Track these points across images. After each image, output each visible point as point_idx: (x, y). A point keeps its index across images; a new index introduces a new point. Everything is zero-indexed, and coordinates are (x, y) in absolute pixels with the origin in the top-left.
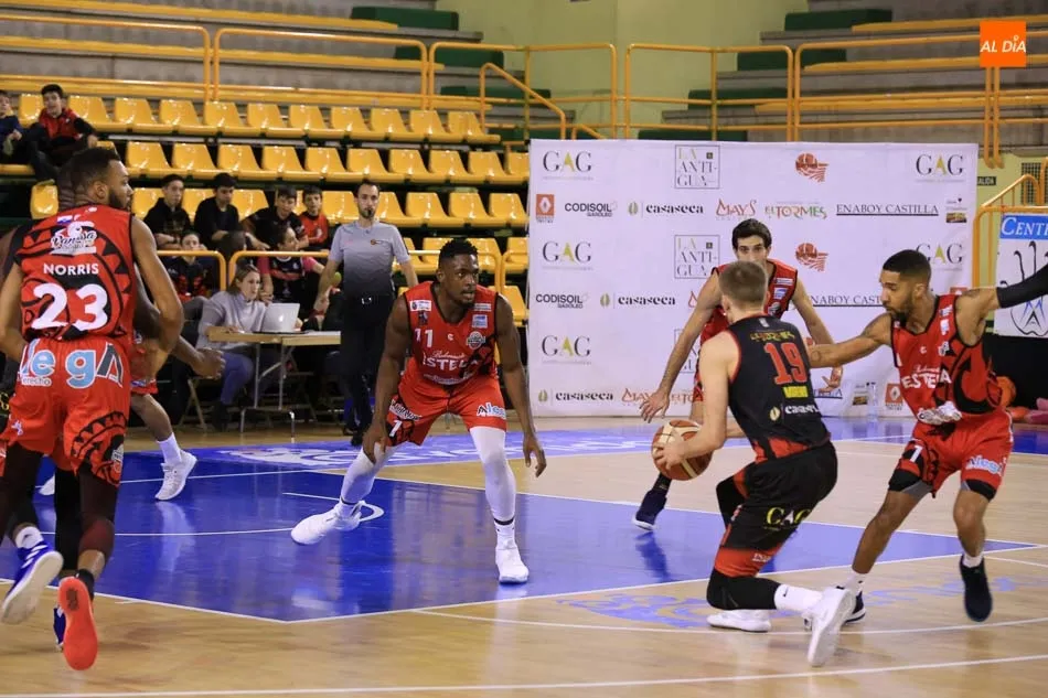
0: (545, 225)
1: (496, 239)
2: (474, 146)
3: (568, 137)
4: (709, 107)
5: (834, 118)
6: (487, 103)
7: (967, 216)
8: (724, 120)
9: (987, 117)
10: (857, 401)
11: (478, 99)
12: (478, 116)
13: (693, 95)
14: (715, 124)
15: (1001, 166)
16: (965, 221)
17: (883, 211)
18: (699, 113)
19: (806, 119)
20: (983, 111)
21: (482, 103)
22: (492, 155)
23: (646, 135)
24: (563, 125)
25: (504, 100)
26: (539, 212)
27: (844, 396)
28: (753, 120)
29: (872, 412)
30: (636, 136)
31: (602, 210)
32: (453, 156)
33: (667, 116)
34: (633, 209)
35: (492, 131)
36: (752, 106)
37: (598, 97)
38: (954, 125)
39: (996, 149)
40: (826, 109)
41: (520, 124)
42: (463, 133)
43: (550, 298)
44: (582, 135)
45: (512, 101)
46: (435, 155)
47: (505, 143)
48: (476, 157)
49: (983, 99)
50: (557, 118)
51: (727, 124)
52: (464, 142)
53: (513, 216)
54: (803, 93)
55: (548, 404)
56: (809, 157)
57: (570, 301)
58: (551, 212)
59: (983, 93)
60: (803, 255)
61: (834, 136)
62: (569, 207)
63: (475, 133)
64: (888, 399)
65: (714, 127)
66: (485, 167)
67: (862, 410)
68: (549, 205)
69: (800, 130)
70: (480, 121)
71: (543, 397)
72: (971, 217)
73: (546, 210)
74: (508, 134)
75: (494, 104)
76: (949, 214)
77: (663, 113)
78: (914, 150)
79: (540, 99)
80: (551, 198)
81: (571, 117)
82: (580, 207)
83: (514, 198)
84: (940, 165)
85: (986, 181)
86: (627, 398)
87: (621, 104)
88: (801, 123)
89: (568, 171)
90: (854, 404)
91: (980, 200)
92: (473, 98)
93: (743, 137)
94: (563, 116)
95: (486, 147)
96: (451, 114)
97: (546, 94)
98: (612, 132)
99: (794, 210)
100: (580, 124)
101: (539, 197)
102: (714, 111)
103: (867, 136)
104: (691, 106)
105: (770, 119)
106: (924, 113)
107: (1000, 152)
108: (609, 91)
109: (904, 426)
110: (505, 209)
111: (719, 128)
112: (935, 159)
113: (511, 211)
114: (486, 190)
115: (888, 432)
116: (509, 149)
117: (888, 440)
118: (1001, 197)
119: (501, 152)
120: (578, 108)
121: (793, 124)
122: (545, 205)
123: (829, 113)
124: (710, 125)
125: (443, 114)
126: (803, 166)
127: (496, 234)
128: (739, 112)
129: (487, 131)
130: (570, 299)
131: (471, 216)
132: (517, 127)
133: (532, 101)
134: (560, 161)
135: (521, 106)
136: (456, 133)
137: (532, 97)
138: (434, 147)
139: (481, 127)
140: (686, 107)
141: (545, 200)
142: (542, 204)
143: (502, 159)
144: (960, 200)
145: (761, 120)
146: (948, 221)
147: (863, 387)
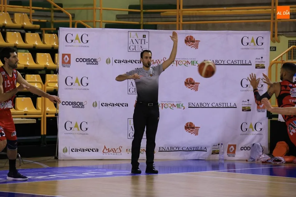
0: (66, 68)
1: (40, 75)
2: (28, 30)
3: (73, 26)
4: (139, 13)
5: (198, 19)
6: (33, 9)
7: (265, 66)
8: (146, 19)
9: (272, 19)
10: (214, 153)
11: (29, 7)
12: (29, 16)
13: (130, 7)
14: (142, 21)
15: (279, 42)
16: (264, 68)
17: (226, 63)
18: (135, 16)
19: (185, 19)
20: (270, 15)
21: (30, 9)
22: (36, 35)
23: (108, 26)
24: (71, 21)
25: (41, 8)
26: (63, 62)
27: (207, 150)
28: (159, 19)
29: (222, 158)
30: (104, 26)
31: (93, 62)
32: (17, 34)
33: (119, 17)
34: (108, 61)
35: (35, 23)
36: (160, 13)
37: (85, 7)
38: (256, 23)
39: (276, 34)
40: (194, 14)
41: (49, 20)
42: (22, 24)
43: (69, 103)
44: (80, 26)
45: (45, 9)
46: (9, 34)
47: (42, 29)
48: (28, 35)
49: (270, 10)
50: (68, 17)
51: (147, 22)
52: (23, 28)
53: (47, 64)
54: (184, 7)
55: (67, 154)
56: (191, 37)
57: (79, 105)
58: (69, 62)
59: (270, 7)
60: (188, 84)
61: (198, 27)
62: (78, 60)
63: (27, 24)
64: (228, 152)
65: (142, 23)
66: (33, 40)
67: (217, 157)
68: (68, 59)
69: (183, 24)
70: (30, 18)
71: (65, 150)
72: (267, 65)
73: (67, 61)
74: (43, 25)
75: (36, 10)
76: (257, 65)
77: (117, 15)
78: (240, 34)
79: (59, 8)
80: (69, 56)
81: (73, 16)
82: (83, 60)
83: (48, 55)
84: (253, 41)
85: (273, 49)
86: (105, 151)
87: (98, 11)
88: (183, 21)
89: (77, 43)
90: (212, 154)
91: (271, 58)
92: (26, 7)
93: (155, 27)
94: (71, 16)
95: (33, 31)
96: (16, 15)
97: (61, 5)
98: (93, 25)
99: (184, 62)
100: (78, 20)
101: (64, 55)
102: (142, 15)
103: (214, 27)
104: (130, 12)
105: (168, 19)
106: (241, 16)
107: (278, 35)
108: (92, 5)
109: (236, 164)
110: (44, 61)
111: (144, 23)
112: (250, 39)
113: (47, 61)
114: (34, 51)
115: (228, 168)
116: (44, 32)
117: (229, 171)
118: (281, 56)
119: (40, 33)
120: (76, 13)
121: (179, 21)
122: (66, 59)
123: (196, 16)
124: (140, 22)
125: (12, 14)
126: (188, 41)
127: (40, 72)
128: (153, 15)
129: (32, 22)
130: (78, 104)
131: (28, 63)
132: (47, 21)
133: (55, 9)
134: (73, 38)
135: (49, 11)
136: (18, 24)
137: (55, 7)
138: (7, 30)
139: (30, 21)
140: (127, 13)
141: (66, 56)
142: (65, 58)
143: (41, 37)
144: (262, 58)
145: (164, 19)
146: (256, 68)
147: (216, 146)
